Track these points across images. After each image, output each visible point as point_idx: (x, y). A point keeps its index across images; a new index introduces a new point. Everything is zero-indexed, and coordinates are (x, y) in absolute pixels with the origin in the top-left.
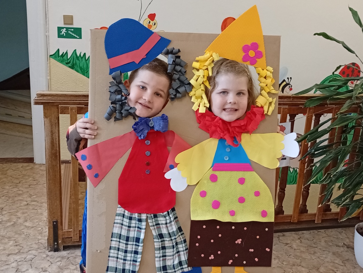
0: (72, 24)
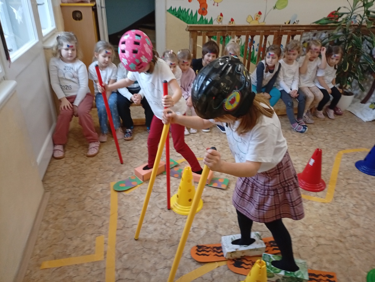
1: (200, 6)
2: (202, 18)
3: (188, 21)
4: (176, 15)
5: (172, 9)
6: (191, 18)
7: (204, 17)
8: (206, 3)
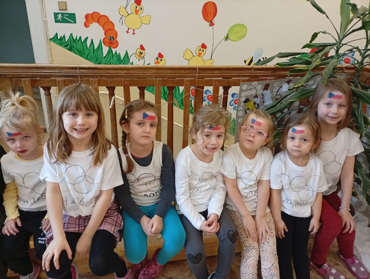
0: (66, 10)
1: (105, 34)
2: (110, 51)
3: (88, 55)
4: (66, 46)
5: (59, 37)
6: (92, 51)
7: (114, 50)
8: (114, 29)
